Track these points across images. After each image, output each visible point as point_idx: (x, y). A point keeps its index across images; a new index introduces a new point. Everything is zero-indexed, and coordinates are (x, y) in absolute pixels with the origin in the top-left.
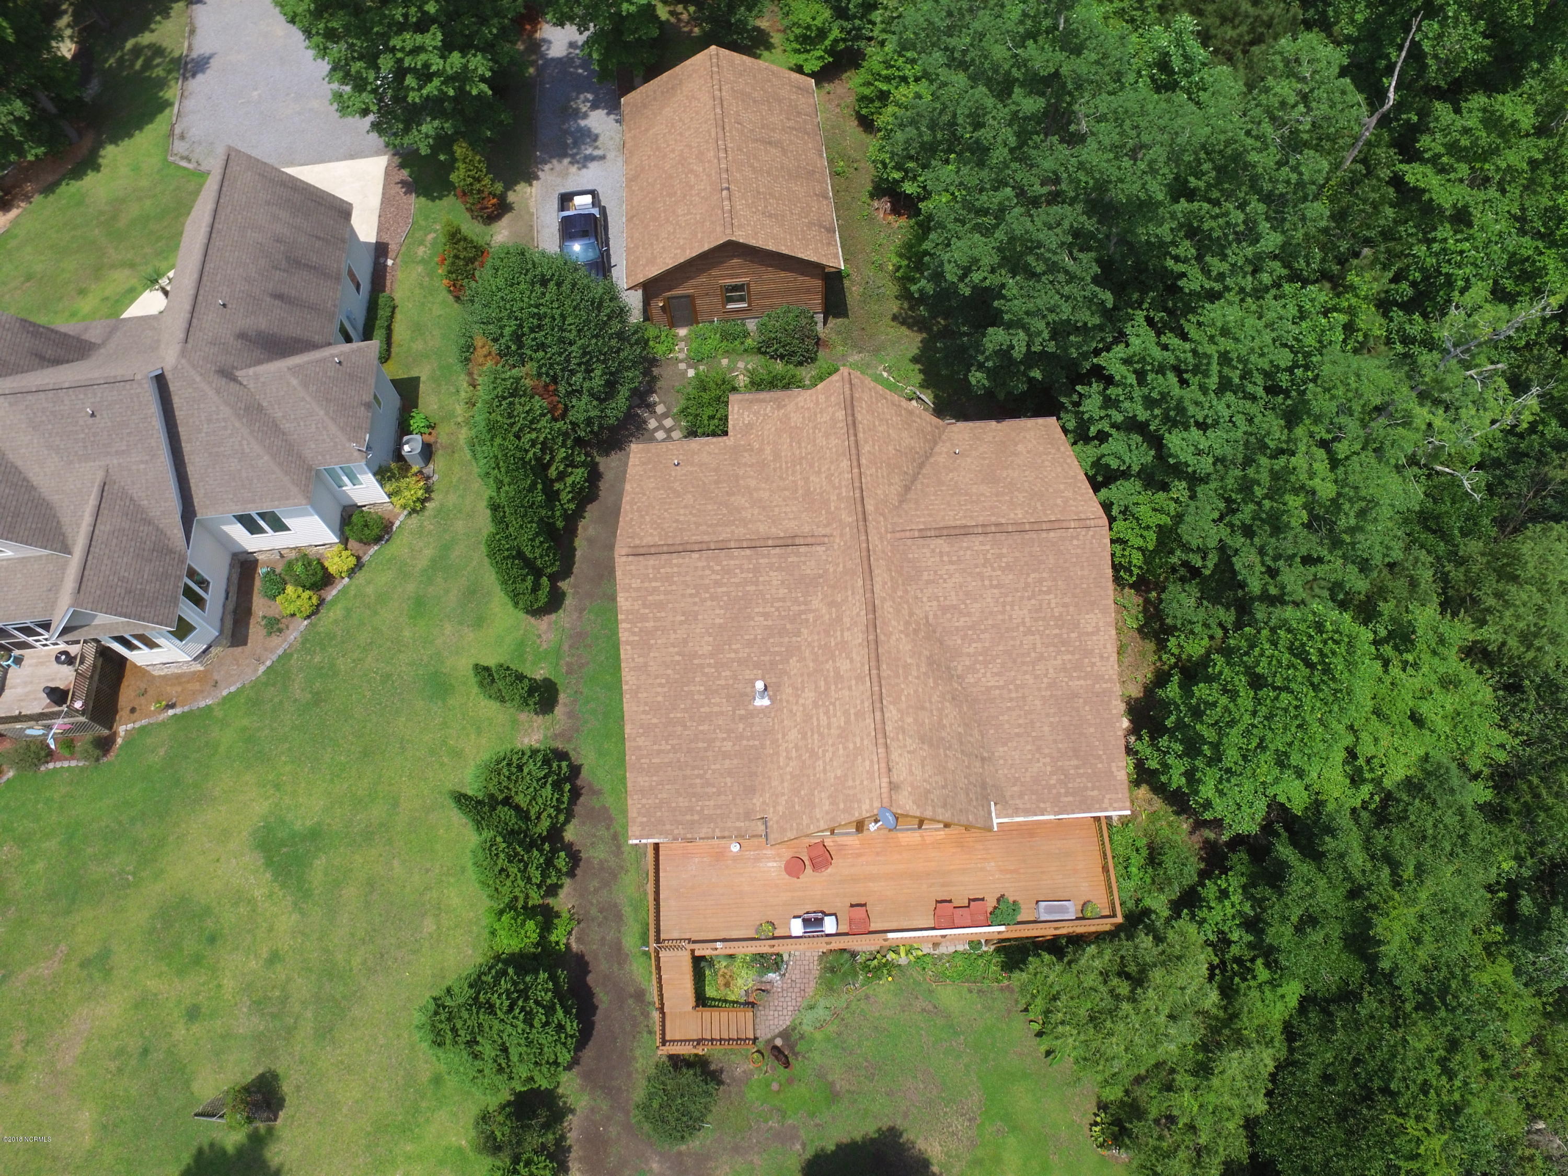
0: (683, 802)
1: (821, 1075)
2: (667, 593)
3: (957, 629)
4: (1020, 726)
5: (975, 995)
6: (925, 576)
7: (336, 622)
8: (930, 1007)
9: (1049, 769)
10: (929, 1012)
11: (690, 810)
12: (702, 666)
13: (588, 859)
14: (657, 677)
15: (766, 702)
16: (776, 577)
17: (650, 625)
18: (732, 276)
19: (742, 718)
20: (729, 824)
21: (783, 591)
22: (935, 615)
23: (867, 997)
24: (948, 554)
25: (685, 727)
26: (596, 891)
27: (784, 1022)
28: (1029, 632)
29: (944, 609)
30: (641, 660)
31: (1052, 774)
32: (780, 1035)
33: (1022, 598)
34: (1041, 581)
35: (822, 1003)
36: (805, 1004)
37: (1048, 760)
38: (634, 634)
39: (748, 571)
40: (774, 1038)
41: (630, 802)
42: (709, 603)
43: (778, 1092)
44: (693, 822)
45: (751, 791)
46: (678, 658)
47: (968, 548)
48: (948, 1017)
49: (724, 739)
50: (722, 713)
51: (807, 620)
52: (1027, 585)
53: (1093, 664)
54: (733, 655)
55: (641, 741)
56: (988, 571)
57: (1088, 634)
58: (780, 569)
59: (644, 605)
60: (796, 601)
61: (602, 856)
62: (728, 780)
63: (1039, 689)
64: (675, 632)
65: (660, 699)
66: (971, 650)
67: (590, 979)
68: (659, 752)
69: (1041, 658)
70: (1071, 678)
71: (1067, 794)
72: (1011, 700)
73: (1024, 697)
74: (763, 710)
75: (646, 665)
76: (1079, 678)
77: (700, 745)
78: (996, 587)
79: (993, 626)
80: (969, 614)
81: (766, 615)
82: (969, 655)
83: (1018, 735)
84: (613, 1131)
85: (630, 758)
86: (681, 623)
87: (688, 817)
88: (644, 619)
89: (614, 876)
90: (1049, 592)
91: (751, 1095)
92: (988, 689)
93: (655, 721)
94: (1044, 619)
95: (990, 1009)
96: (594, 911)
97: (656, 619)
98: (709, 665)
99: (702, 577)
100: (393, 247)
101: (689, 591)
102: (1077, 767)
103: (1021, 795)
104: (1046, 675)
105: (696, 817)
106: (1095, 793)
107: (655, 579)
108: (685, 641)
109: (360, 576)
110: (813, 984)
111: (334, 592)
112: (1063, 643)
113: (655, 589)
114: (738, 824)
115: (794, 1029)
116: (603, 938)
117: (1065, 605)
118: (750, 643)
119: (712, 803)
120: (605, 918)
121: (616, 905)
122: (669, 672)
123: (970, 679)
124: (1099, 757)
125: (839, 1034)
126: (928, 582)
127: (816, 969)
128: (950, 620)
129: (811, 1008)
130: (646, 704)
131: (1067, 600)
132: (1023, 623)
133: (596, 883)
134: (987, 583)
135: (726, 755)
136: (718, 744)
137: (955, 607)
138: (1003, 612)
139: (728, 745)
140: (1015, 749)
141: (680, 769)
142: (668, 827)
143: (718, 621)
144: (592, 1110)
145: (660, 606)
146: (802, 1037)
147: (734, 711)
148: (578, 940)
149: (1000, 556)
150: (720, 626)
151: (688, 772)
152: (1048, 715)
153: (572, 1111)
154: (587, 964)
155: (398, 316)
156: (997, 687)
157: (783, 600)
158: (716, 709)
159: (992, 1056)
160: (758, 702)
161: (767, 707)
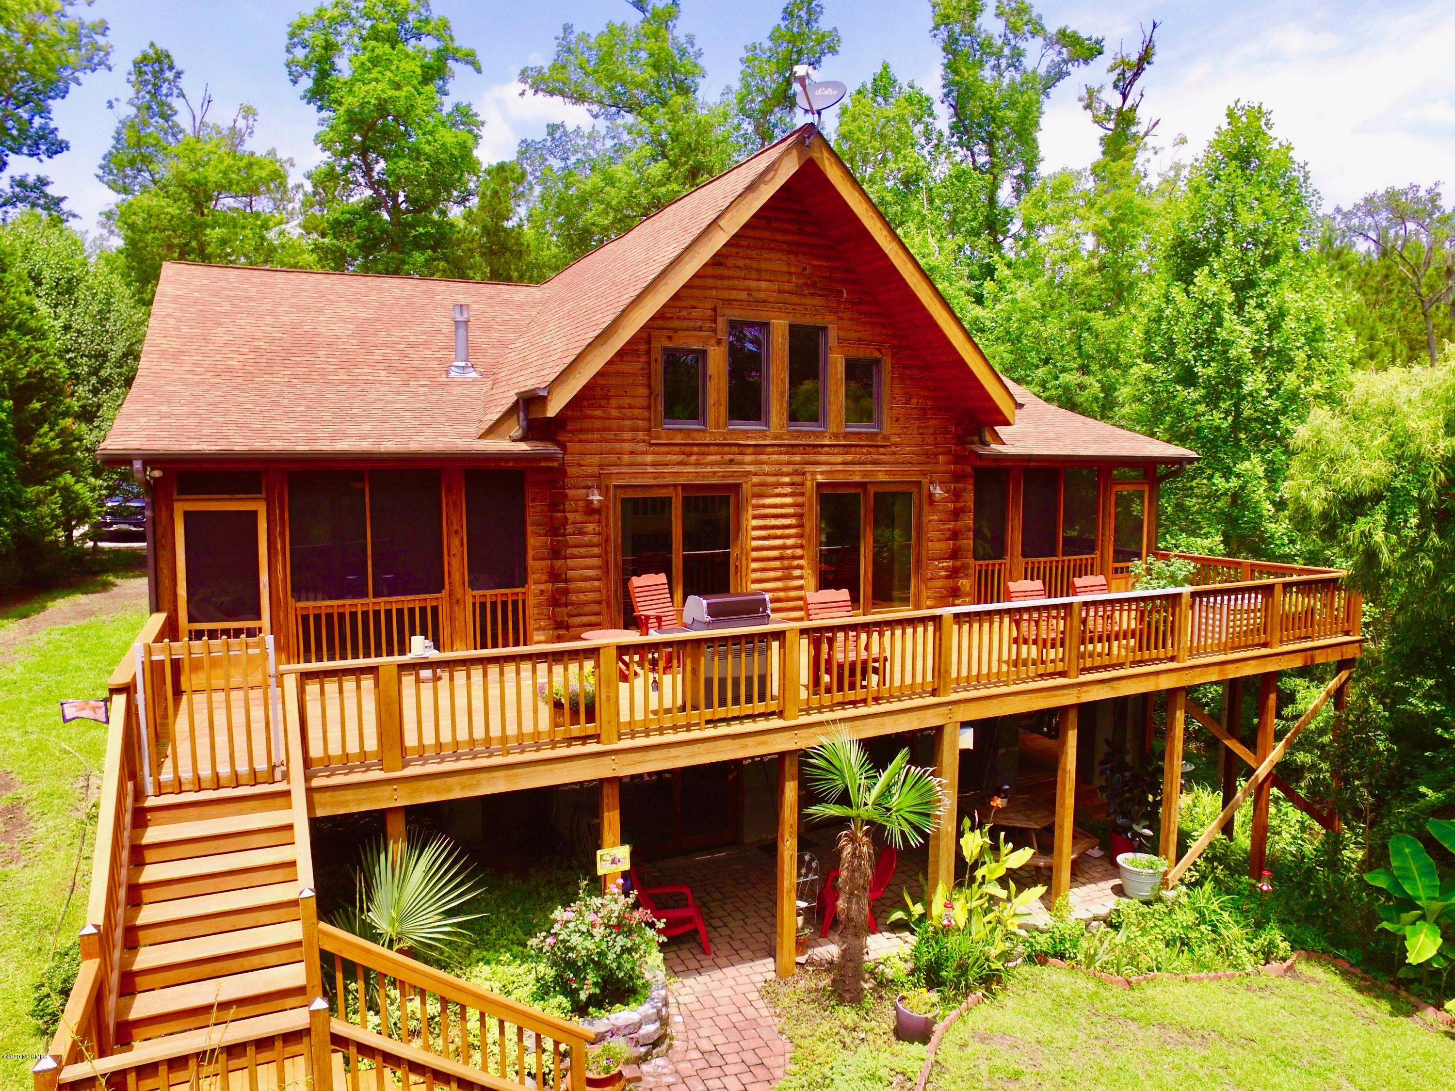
0: (283, 425)
2: (261, 292)
11: (307, 431)
12: (330, 344)
15: (474, 375)
17: (221, 309)
19: (422, 386)
20: (419, 439)
21: (477, 307)
23: (981, 1039)
25: (291, 387)
30: (197, 331)
35: (848, 1065)
36: (792, 1084)
38: (185, 311)
42: (345, 304)
44: (312, 439)
46: (278, 335)
49: (387, 395)
50: (378, 382)
54: (395, 339)
59: (214, 295)
60: (504, 313)
62: (406, 414)
64: (275, 317)
65: (234, 363)
68: (220, 396)
74: (472, 382)
75: (206, 335)
77: (331, 396)
86: (289, 312)
87: (300, 435)
88: (216, 304)
93: (216, 380)
97: (236, 306)
98: (349, 343)
99: (330, 288)
101: (306, 294)
105: (323, 435)
107: (241, 283)
108: (296, 325)
110: (781, 1045)
113: (241, 289)
114: (443, 439)
118: (426, 333)
119: (366, 427)
122: (259, 344)
129: (820, 1085)
130: (198, 365)
135: (392, 402)
136: (373, 397)
139: (399, 398)
141: (279, 406)
142: (237, 440)
143: (362, 315)
145: (249, 299)
147: (405, 381)
150: (367, 319)
151: (300, 409)
157: (482, 311)
158: (363, 377)
160: (452, 374)
161: (475, 380)
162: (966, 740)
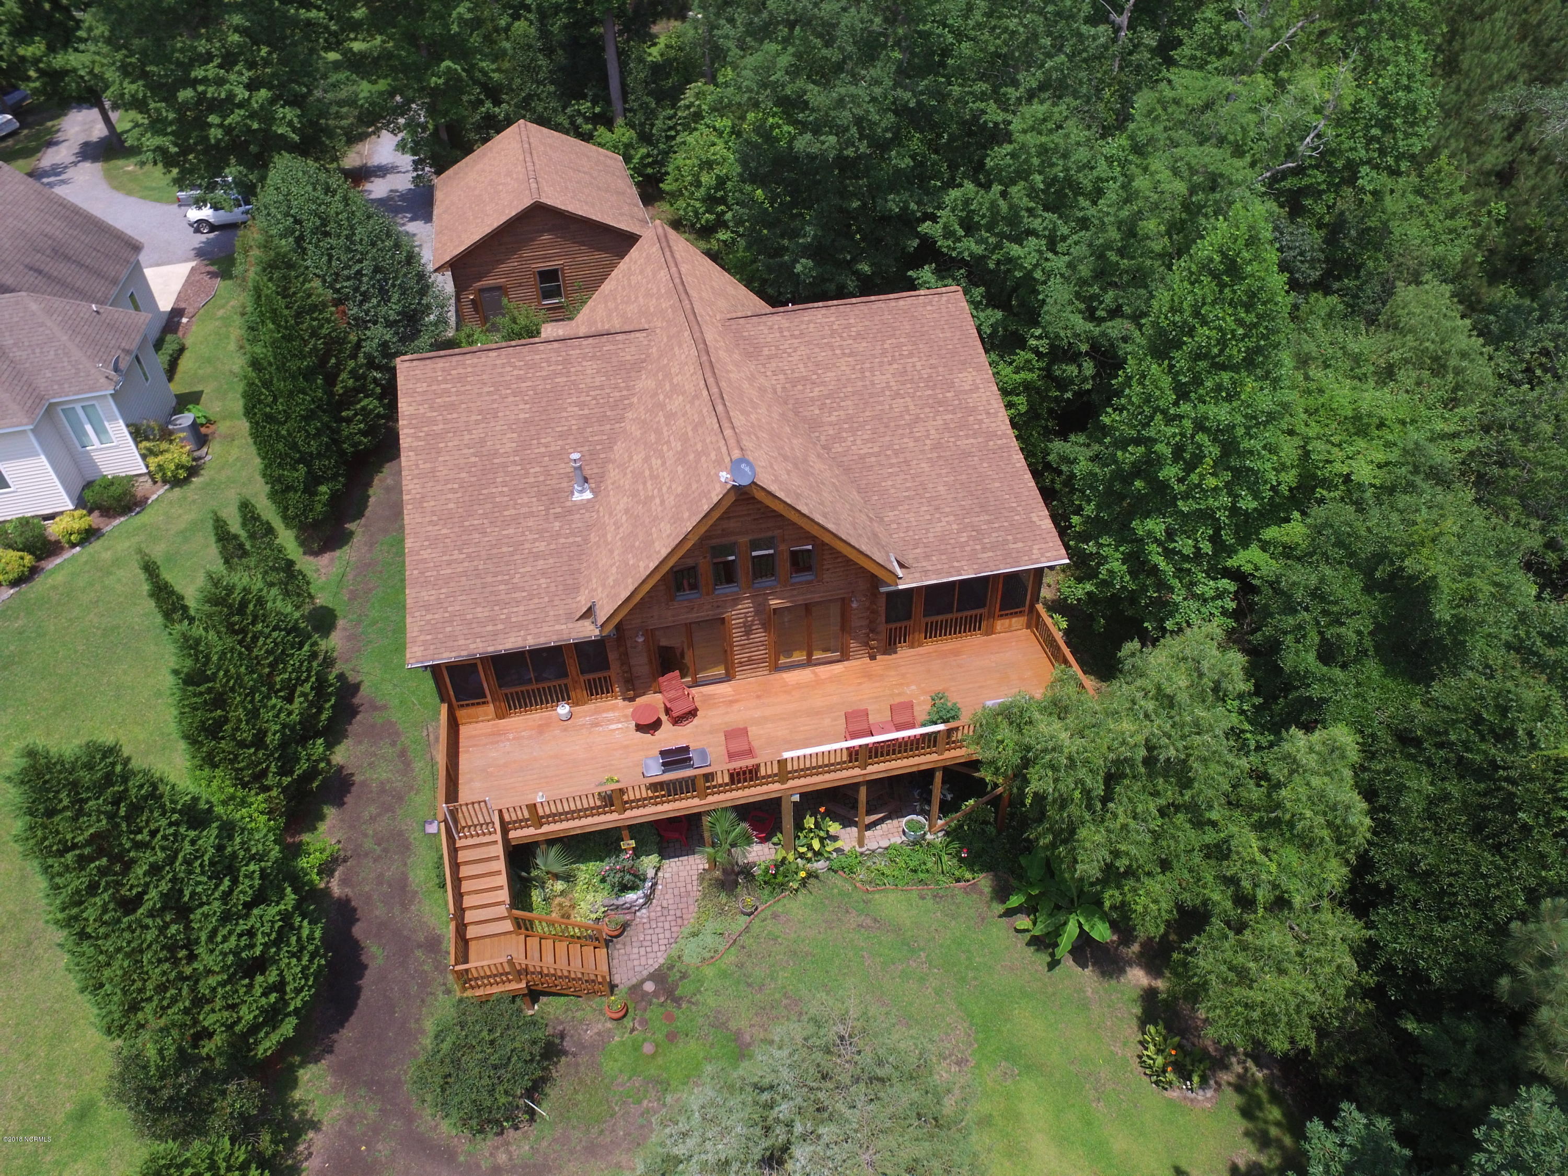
0: (482, 613)
1: (719, 1023)
2: (458, 393)
3: (812, 400)
4: (908, 489)
5: (929, 902)
6: (766, 351)
7: (54, 588)
8: (869, 921)
9: (955, 526)
10: (868, 928)
11: (493, 620)
12: (504, 466)
13: (364, 784)
14: (447, 482)
15: (588, 495)
16: (590, 367)
17: (438, 428)
18: (545, 258)
19: (557, 516)
20: (546, 629)
21: (598, 380)
22: (784, 388)
23: (775, 916)
24: (789, 329)
25: (484, 533)
26: (373, 819)
27: (656, 960)
28: (897, 395)
29: (794, 382)
30: (428, 465)
31: (959, 531)
32: (651, 977)
33: (881, 364)
34: (899, 346)
35: (711, 926)
36: (686, 931)
37: (952, 518)
38: (418, 438)
39: (557, 363)
40: (643, 982)
41: (409, 620)
42: (511, 399)
43: (654, 1056)
44: (495, 634)
45: (575, 589)
46: (473, 459)
47: (810, 322)
48: (898, 930)
49: (535, 540)
50: (531, 514)
51: (631, 405)
52: (884, 353)
53: (981, 422)
54: (543, 450)
55: (425, 554)
56: (837, 341)
57: (966, 392)
58: (594, 358)
59: (431, 408)
60: (616, 387)
61: (384, 776)
62: (543, 581)
63: (923, 452)
64: (470, 432)
65: (451, 506)
66: (833, 418)
67: (358, 931)
68: (449, 563)
69: (917, 419)
70: (958, 438)
71: (984, 549)
72: (892, 465)
73: (907, 462)
74: (587, 505)
75: (433, 471)
76: (967, 436)
77: (505, 549)
78: (851, 355)
79: (854, 393)
80: (823, 383)
81: (582, 405)
82: (831, 424)
83: (908, 497)
84: (383, 1149)
85: (411, 572)
86: (477, 422)
87: (490, 628)
88: (434, 422)
89: (400, 799)
90: (911, 355)
91: (609, 1067)
92: (862, 458)
93: (444, 531)
94: (912, 381)
95: (953, 917)
96: (369, 844)
97: (446, 421)
98: (514, 463)
99: (501, 375)
100: (190, 310)
101: (486, 389)
102: (989, 522)
103: (927, 557)
104: (928, 436)
105: (500, 627)
106: (1020, 545)
107: (445, 381)
108: (482, 442)
109: (96, 546)
110: (694, 908)
111: (58, 561)
112: (940, 403)
113: (446, 392)
114: (557, 627)
115: (671, 968)
116: (381, 875)
117: (932, 367)
118: (562, 436)
119: (522, 608)
120: (386, 850)
121: (401, 833)
122: (463, 475)
123: (838, 448)
124: (1013, 509)
125: (740, 966)
126: (770, 358)
127: (695, 889)
128: (802, 392)
129: (695, 935)
130: (433, 513)
131: (933, 361)
132: (889, 387)
133: (373, 810)
134: (838, 352)
135: (537, 556)
136: (527, 546)
137: (805, 379)
138: (863, 378)
139: (541, 546)
140: (908, 511)
141: (478, 576)
142: (462, 642)
143: (522, 416)
144: (350, 1121)
145: (452, 407)
146: (684, 976)
147: (547, 509)
148: (344, 882)
149: (848, 327)
150: (525, 421)
151: (489, 579)
152: (939, 475)
153: (315, 1125)
154: (354, 910)
155: (187, 354)
156: (872, 454)
157: (601, 388)
158: (523, 510)
159: (971, 975)
160: (577, 497)
161: (589, 501)
162: (796, 798)
